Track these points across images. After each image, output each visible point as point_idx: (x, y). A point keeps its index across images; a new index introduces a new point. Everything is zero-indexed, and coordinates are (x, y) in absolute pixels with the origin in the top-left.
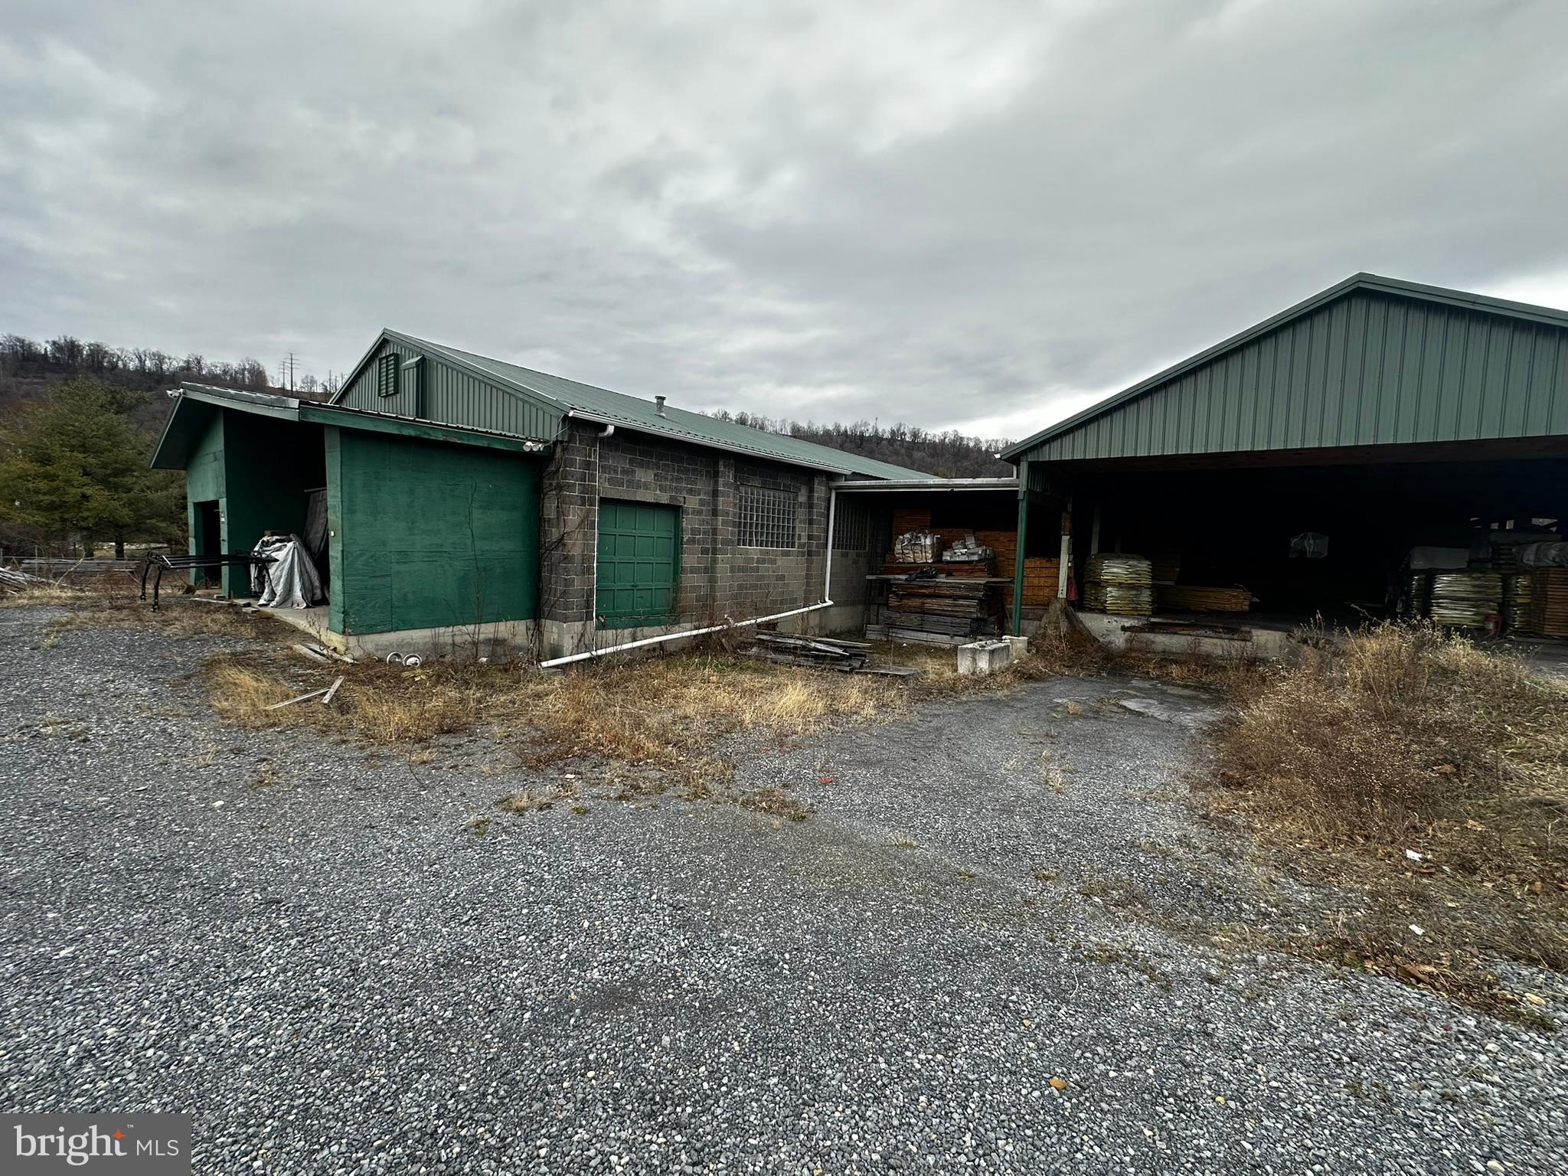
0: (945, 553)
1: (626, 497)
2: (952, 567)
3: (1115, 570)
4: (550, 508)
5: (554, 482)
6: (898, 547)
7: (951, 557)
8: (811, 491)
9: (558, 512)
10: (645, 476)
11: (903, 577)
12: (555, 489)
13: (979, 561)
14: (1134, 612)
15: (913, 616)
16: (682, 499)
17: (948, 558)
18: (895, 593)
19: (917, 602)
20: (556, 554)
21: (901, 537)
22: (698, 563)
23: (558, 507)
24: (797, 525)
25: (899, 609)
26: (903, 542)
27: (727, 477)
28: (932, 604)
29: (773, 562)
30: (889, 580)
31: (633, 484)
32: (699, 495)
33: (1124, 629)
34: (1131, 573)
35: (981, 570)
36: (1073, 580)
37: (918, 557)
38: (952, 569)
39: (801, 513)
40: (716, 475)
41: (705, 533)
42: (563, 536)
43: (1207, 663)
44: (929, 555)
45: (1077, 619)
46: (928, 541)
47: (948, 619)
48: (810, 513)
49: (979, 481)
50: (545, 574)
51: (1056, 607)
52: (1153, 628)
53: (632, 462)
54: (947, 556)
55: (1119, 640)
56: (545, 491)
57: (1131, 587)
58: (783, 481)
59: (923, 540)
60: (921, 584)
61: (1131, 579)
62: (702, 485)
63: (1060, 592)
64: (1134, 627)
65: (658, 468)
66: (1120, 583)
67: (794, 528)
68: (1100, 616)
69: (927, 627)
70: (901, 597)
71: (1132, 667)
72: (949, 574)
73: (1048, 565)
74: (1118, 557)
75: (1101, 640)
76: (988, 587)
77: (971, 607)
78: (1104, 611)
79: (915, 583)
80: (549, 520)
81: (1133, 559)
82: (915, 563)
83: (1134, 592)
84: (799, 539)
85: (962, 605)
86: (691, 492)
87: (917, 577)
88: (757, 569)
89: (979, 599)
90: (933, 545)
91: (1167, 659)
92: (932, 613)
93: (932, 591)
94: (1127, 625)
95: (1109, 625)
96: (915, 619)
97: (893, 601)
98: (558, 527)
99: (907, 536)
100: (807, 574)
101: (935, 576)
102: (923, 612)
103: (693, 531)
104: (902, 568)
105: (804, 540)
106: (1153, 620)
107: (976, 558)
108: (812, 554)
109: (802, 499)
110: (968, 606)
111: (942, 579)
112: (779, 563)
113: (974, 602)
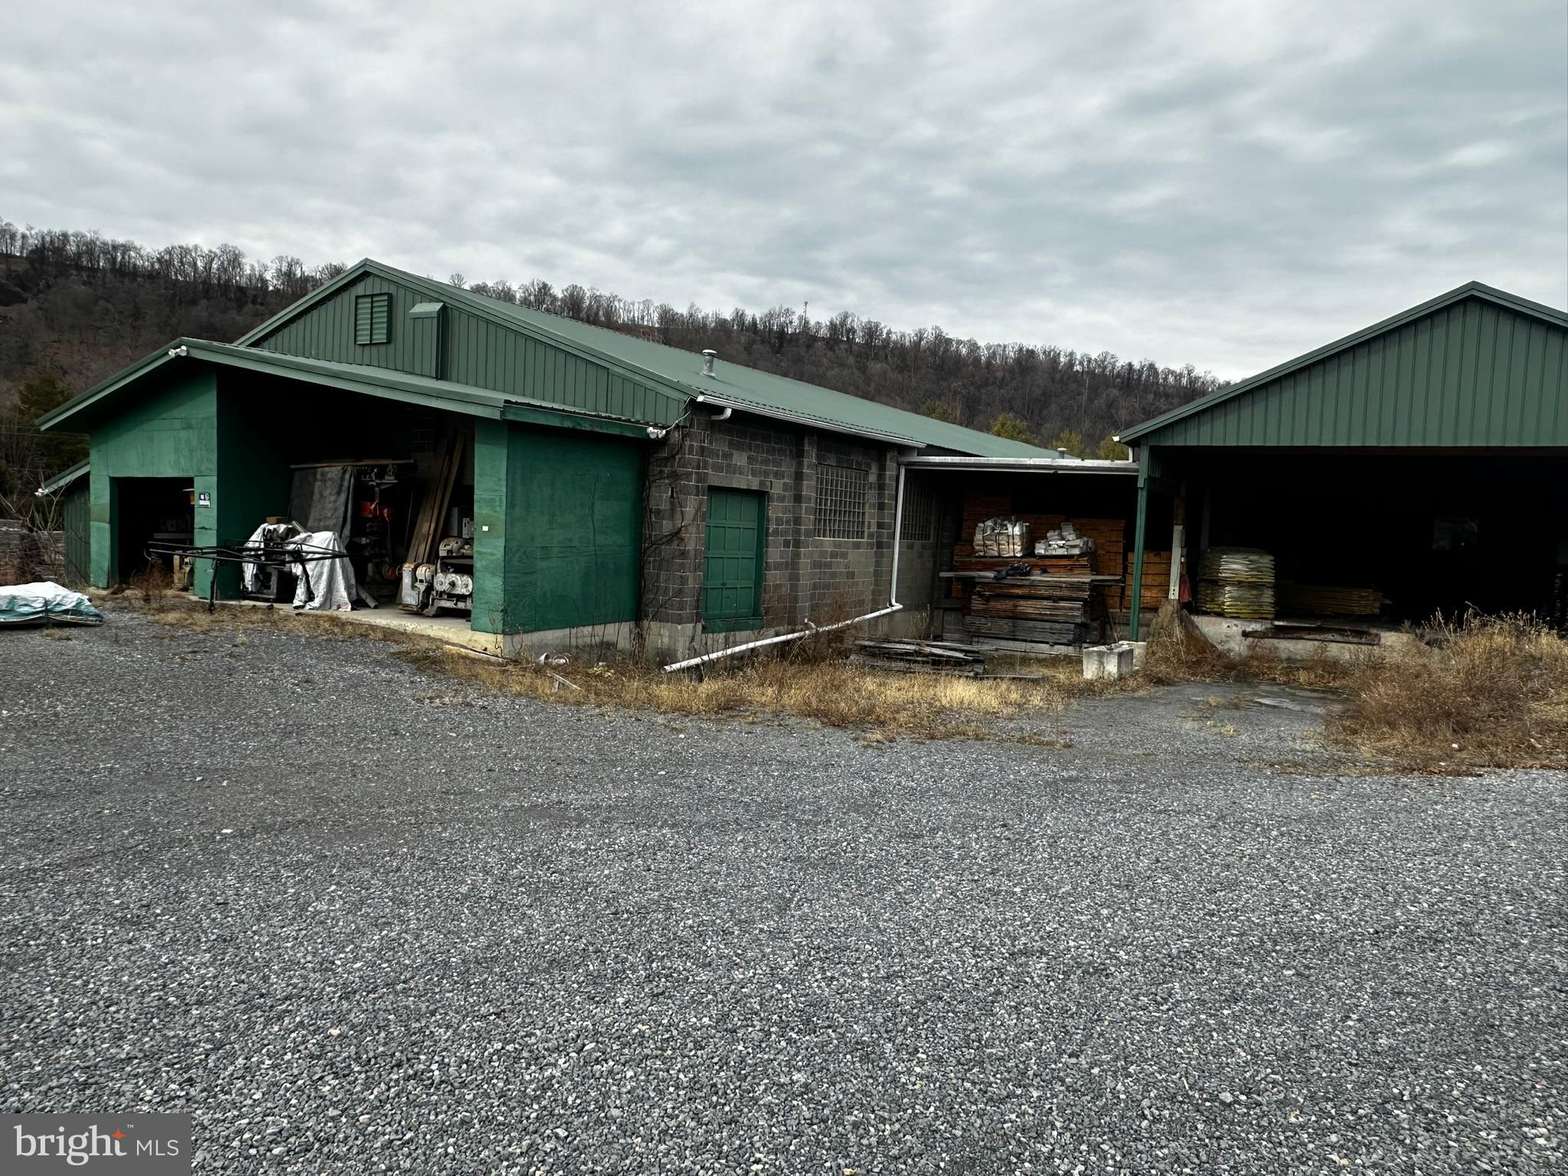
0: (1037, 545)
1: (724, 484)
2: (1048, 562)
3: (1234, 566)
4: (660, 497)
5: (667, 470)
6: (978, 537)
7: (1045, 550)
8: (882, 468)
9: (672, 503)
10: (740, 459)
11: (991, 574)
12: (668, 478)
13: (1081, 555)
14: (1257, 616)
15: (1002, 622)
16: (769, 484)
17: (1042, 552)
18: (980, 594)
19: (1006, 605)
20: (666, 550)
21: (981, 525)
22: (781, 557)
23: (672, 496)
24: (867, 510)
25: (986, 614)
26: (984, 531)
27: (811, 457)
28: (1027, 607)
29: (844, 555)
30: (974, 578)
31: (732, 469)
32: (783, 478)
33: (1245, 634)
34: (1252, 570)
35: (1083, 566)
36: (1187, 578)
37: (1004, 550)
38: (1047, 564)
39: (872, 496)
40: (799, 455)
41: (788, 522)
42: (680, 529)
43: (1333, 668)
44: (1018, 548)
45: (1193, 623)
46: (1017, 530)
47: (1047, 625)
48: (881, 496)
49: (1089, 463)
50: (650, 570)
51: (1167, 610)
52: (1278, 633)
53: (731, 444)
54: (1040, 549)
55: (1238, 647)
56: (651, 479)
57: (1252, 586)
58: (856, 457)
59: (1010, 530)
60: (1013, 582)
61: (1253, 576)
62: (787, 467)
63: (1171, 592)
64: (1256, 631)
65: (751, 450)
66: (1240, 582)
67: (863, 513)
68: (1219, 620)
69: (1020, 635)
70: (988, 599)
71: (1256, 675)
72: (1044, 571)
73: (1157, 560)
74: (1238, 552)
75: (1220, 647)
76: (1094, 587)
77: (1074, 611)
78: (1221, 615)
79: (1006, 581)
80: (658, 512)
81: (1254, 553)
82: (1000, 556)
83: (1254, 592)
84: (869, 528)
85: (1064, 608)
86: (777, 475)
87: (1008, 575)
88: (829, 565)
89: (1084, 601)
90: (1022, 536)
91: (1293, 665)
92: (1026, 618)
93: (1025, 591)
94: (1249, 630)
95: (1229, 631)
96: (1005, 625)
97: (977, 604)
98: (672, 517)
99: (989, 523)
100: (876, 571)
101: (1028, 574)
102: (1016, 617)
103: (779, 521)
104: (984, 564)
105: (874, 529)
106: (1277, 623)
107: (1076, 551)
108: (882, 546)
109: (872, 478)
110: (1071, 609)
111: (1037, 577)
112: (850, 557)
113: (1078, 604)
